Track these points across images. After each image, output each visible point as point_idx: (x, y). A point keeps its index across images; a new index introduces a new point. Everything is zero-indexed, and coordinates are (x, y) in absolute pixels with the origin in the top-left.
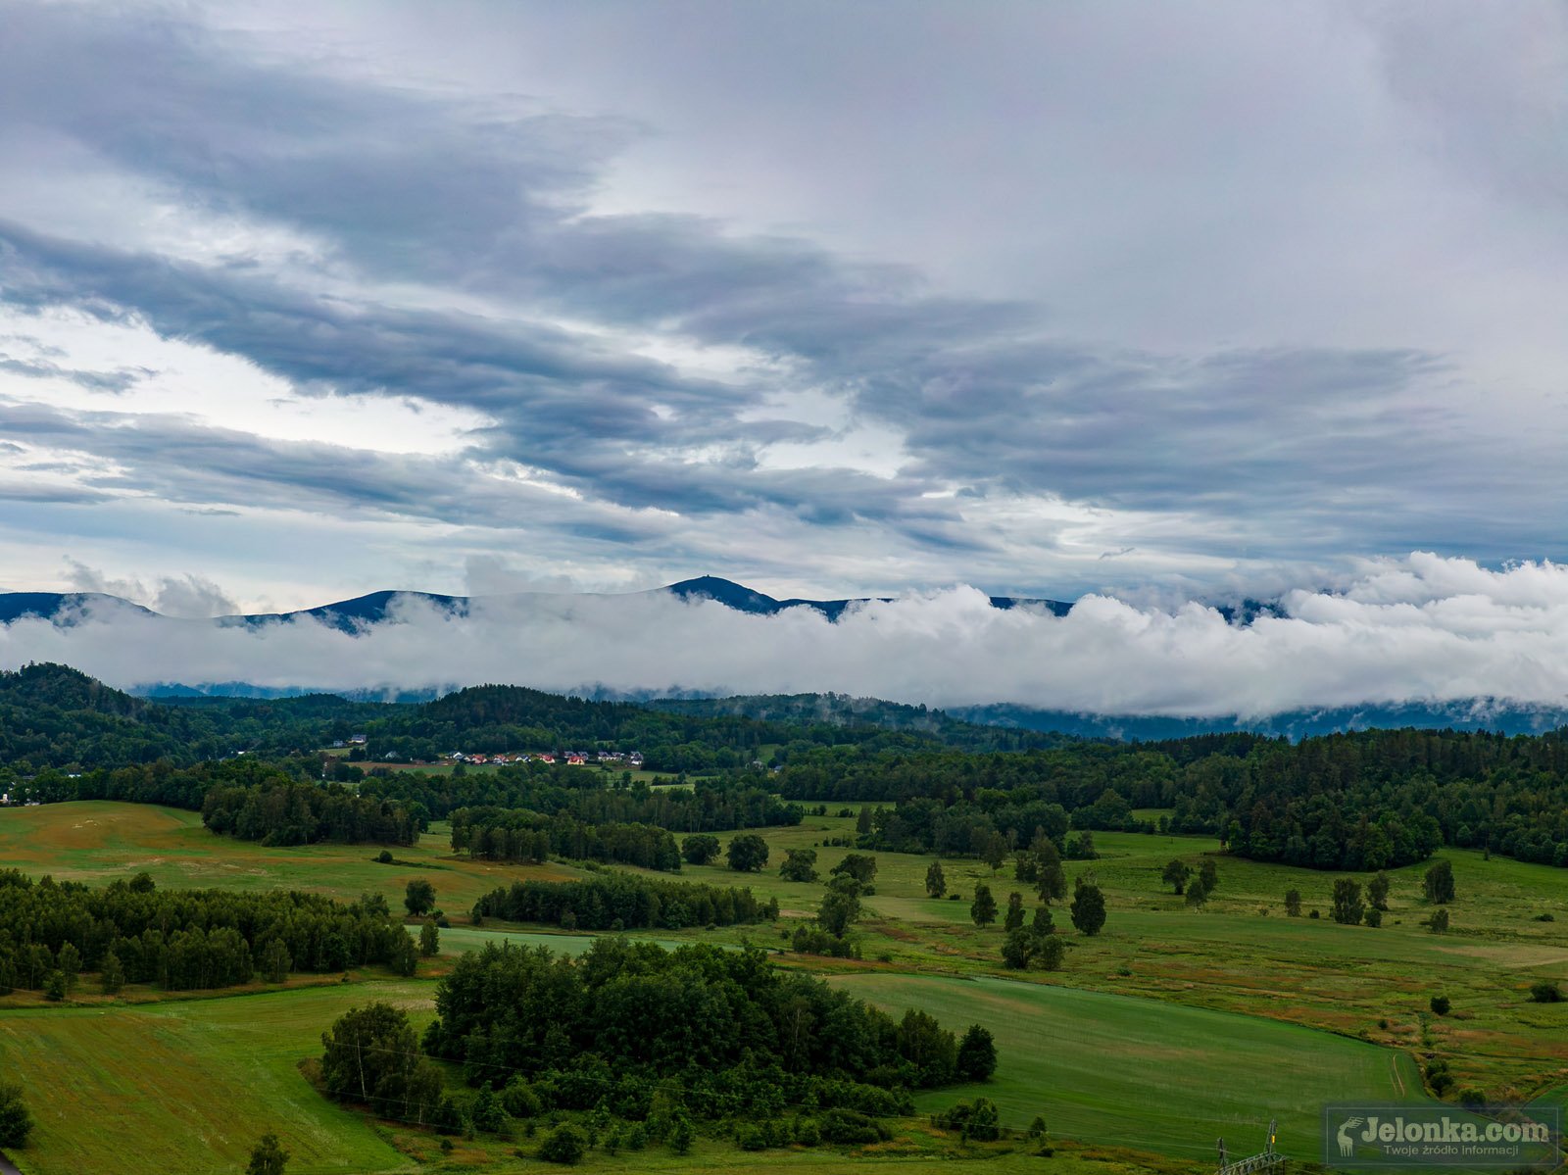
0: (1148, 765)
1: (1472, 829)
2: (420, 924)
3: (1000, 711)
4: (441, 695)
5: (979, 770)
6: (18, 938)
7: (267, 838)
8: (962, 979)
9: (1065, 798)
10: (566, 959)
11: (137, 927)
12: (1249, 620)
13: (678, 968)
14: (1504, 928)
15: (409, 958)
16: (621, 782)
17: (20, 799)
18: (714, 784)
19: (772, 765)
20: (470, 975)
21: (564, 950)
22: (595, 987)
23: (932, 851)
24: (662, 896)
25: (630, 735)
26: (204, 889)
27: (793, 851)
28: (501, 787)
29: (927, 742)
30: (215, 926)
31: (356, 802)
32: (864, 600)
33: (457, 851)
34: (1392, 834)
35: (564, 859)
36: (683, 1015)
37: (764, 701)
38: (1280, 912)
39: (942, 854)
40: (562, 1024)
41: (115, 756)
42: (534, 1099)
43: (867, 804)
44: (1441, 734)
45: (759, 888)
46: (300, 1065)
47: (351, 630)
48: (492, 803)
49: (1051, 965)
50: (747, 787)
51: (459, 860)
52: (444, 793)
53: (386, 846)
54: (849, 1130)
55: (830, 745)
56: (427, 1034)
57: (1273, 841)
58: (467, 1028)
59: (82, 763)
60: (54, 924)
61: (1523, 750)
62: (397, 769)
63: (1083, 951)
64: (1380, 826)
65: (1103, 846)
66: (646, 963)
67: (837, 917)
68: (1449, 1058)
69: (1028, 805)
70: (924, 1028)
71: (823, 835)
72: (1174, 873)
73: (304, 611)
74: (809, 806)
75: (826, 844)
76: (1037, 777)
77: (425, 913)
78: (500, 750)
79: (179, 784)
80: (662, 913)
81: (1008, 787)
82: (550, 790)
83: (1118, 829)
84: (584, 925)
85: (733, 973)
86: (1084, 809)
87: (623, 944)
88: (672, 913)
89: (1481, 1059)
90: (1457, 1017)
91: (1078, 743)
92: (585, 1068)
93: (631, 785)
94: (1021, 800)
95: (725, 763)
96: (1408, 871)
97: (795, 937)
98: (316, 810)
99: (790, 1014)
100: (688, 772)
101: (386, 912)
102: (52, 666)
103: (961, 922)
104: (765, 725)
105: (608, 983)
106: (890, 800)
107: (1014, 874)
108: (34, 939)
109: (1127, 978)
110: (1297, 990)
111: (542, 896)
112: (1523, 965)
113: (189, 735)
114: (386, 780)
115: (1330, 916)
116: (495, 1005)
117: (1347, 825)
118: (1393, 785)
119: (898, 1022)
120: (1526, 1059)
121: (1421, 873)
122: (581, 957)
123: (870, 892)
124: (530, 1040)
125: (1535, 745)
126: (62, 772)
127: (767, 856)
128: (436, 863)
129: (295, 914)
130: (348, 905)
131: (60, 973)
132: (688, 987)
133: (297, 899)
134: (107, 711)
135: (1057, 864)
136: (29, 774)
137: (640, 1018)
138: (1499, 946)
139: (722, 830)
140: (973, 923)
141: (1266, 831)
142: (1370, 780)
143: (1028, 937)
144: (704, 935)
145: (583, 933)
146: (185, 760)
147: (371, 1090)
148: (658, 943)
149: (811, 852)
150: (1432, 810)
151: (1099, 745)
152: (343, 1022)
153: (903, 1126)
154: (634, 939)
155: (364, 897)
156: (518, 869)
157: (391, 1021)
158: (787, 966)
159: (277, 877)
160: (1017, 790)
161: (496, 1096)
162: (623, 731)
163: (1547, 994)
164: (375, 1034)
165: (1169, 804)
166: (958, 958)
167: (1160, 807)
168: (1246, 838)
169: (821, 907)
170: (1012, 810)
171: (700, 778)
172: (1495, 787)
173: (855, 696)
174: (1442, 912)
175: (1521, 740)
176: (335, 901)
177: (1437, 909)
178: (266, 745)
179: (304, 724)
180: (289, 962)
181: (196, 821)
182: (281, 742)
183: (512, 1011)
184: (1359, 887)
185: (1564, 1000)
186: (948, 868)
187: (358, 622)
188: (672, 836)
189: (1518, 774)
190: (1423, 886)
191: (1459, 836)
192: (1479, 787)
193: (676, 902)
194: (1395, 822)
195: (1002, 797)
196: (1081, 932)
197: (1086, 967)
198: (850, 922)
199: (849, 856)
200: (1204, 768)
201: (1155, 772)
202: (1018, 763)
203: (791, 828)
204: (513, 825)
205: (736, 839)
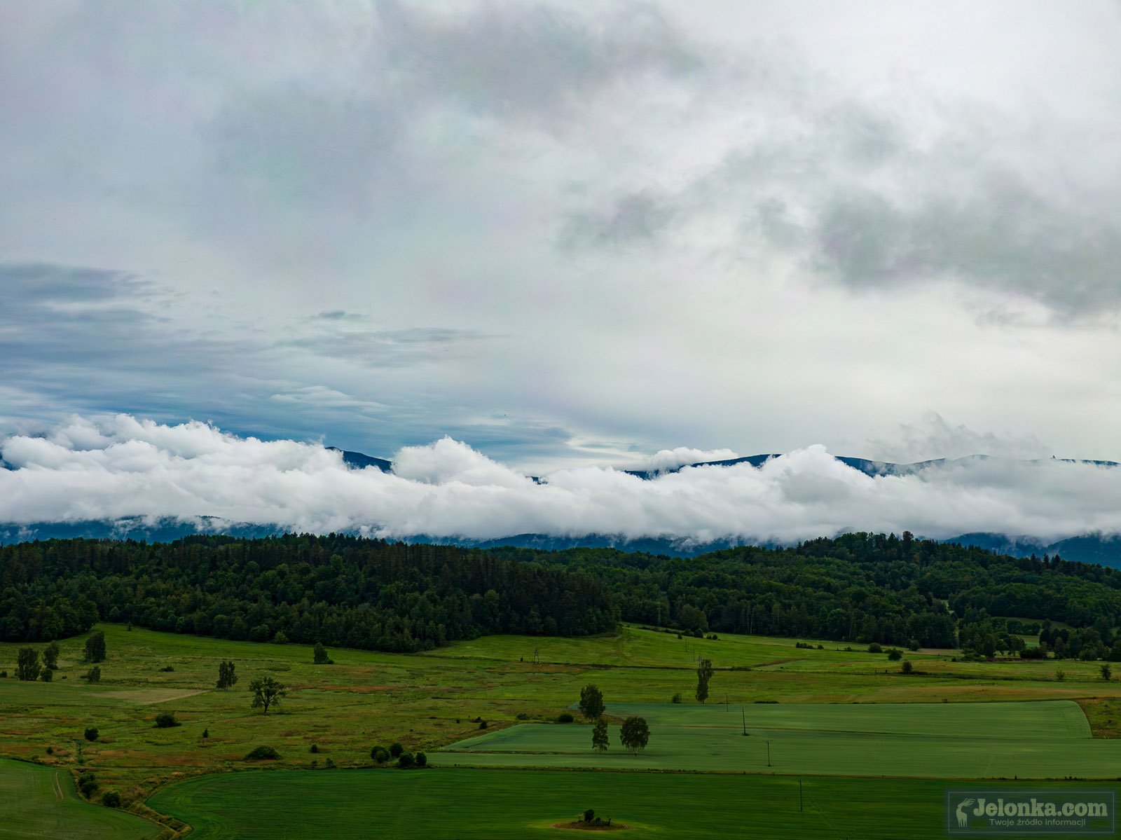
1: (119, 608)
14: (140, 677)
34: (63, 614)
44: (101, 543)
61: (158, 553)
64: (55, 609)
68: (97, 771)
89: (118, 770)
90: (103, 742)
96: (74, 640)
112: (151, 702)
115: (16, 675)
117: (30, 609)
118: (65, 579)
120: (149, 767)
121: (81, 642)
125: (166, 549)
138: (136, 690)
142: (49, 576)
150: (93, 597)
163: (166, 722)
172: (137, 579)
174: (96, 668)
175: (156, 547)
177: (92, 666)
184: (36, 654)
185: (179, 725)
189: (154, 570)
190: (84, 651)
191: (111, 614)
192: (126, 579)
194: (66, 606)
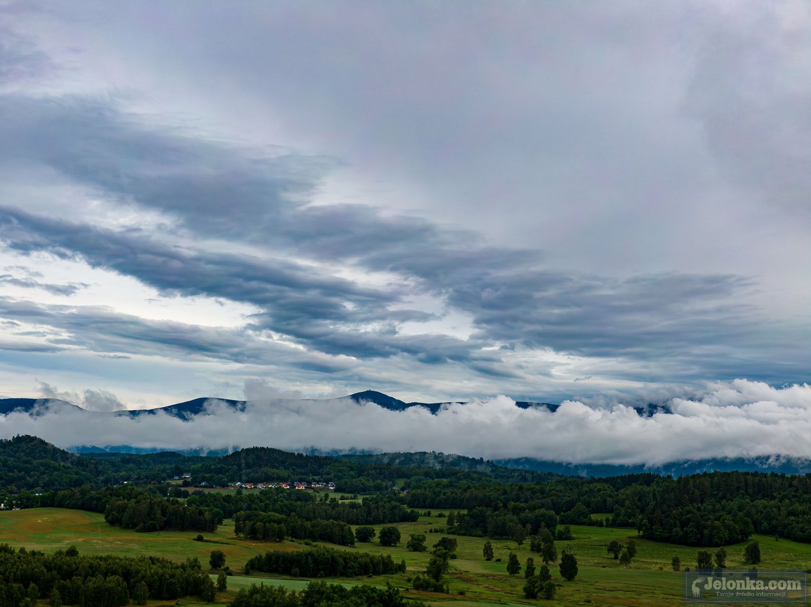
0: (599, 490)
1: (769, 524)
2: (217, 574)
3: (522, 460)
4: (230, 452)
5: (511, 492)
6: (7, 580)
7: (138, 528)
8: (503, 604)
9: (556, 508)
10: (294, 593)
11: (68, 574)
12: (651, 414)
13: (353, 598)
15: (211, 592)
16: (323, 498)
17: (10, 507)
18: (372, 499)
19: (403, 489)
20: (242, 602)
21: (293, 588)
23: (486, 536)
24: (345, 559)
25: (329, 474)
26: (104, 555)
27: (414, 535)
28: (261, 501)
29: (483, 478)
30: (109, 574)
31: (184, 509)
32: (449, 403)
33: (237, 534)
34: (727, 527)
35: (293, 539)
37: (397, 455)
38: (669, 568)
39: (492, 537)
41: (59, 483)
43: (452, 510)
44: (752, 475)
45: (396, 555)
47: (184, 418)
48: (256, 509)
49: (549, 597)
50: (390, 501)
51: (238, 540)
52: (231, 504)
53: (200, 532)
55: (433, 479)
57: (665, 531)
59: (43, 487)
60: (26, 573)
61: (795, 482)
62: (206, 491)
63: (567, 589)
64: (721, 523)
65: (576, 533)
66: (336, 595)
67: (437, 570)
69: (537, 511)
71: (429, 527)
72: (613, 547)
73: (160, 408)
74: (422, 511)
75: (431, 531)
76: (541, 496)
77: (220, 568)
78: (261, 481)
79: (92, 499)
80: (345, 567)
81: (526, 501)
82: (286, 502)
83: (583, 524)
84: (303, 574)
85: (382, 601)
86: (566, 514)
87: (323, 585)
88: (350, 568)
91: (562, 479)
93: (329, 500)
94: (533, 508)
95: (378, 488)
96: (736, 547)
97: (414, 581)
98: (164, 513)
100: (359, 493)
101: (199, 567)
102: (28, 437)
103: (502, 573)
104: (399, 469)
106: (464, 508)
107: (529, 548)
108: (15, 581)
109: (589, 603)
111: (281, 559)
113: (98, 473)
114: (201, 497)
115: (696, 570)
117: (703, 522)
118: (727, 501)
121: (743, 548)
122: (302, 592)
123: (454, 557)
125: (801, 480)
126: (33, 493)
127: (400, 538)
128: (227, 541)
129: (152, 568)
130: (179, 564)
131: (29, 599)
133: (153, 560)
134: (56, 460)
135: (552, 543)
136: (15, 493)
139: (376, 524)
140: (508, 574)
141: (662, 525)
142: (716, 498)
143: (537, 582)
144: (366, 580)
145: (303, 579)
146: (96, 486)
148: (342, 584)
149: (423, 536)
150: (748, 515)
151: (574, 479)
154: (330, 582)
155: (188, 559)
156: (268, 544)
158: (410, 597)
159: (143, 548)
160: (531, 503)
162: (325, 471)
165: (610, 511)
166: (500, 592)
167: (606, 512)
168: (651, 529)
169: (428, 565)
170: (527, 514)
171: (365, 496)
172: (781, 502)
173: (446, 453)
174: (754, 568)
175: (793, 478)
176: (173, 562)
177: (751, 567)
178: (139, 478)
179: (159, 467)
180: (148, 594)
181: (101, 518)
182: (147, 477)
184: (710, 555)
186: (495, 544)
187: (187, 414)
188: (350, 527)
189: (793, 496)
190: (744, 555)
191: (762, 528)
192: (772, 502)
193: (352, 562)
194: (729, 521)
195: (523, 507)
196: (565, 579)
197: (568, 597)
198: (444, 573)
199: (443, 538)
200: (628, 492)
201: (603, 494)
202: (531, 489)
203: (413, 523)
204: (267, 521)
205: (384, 529)
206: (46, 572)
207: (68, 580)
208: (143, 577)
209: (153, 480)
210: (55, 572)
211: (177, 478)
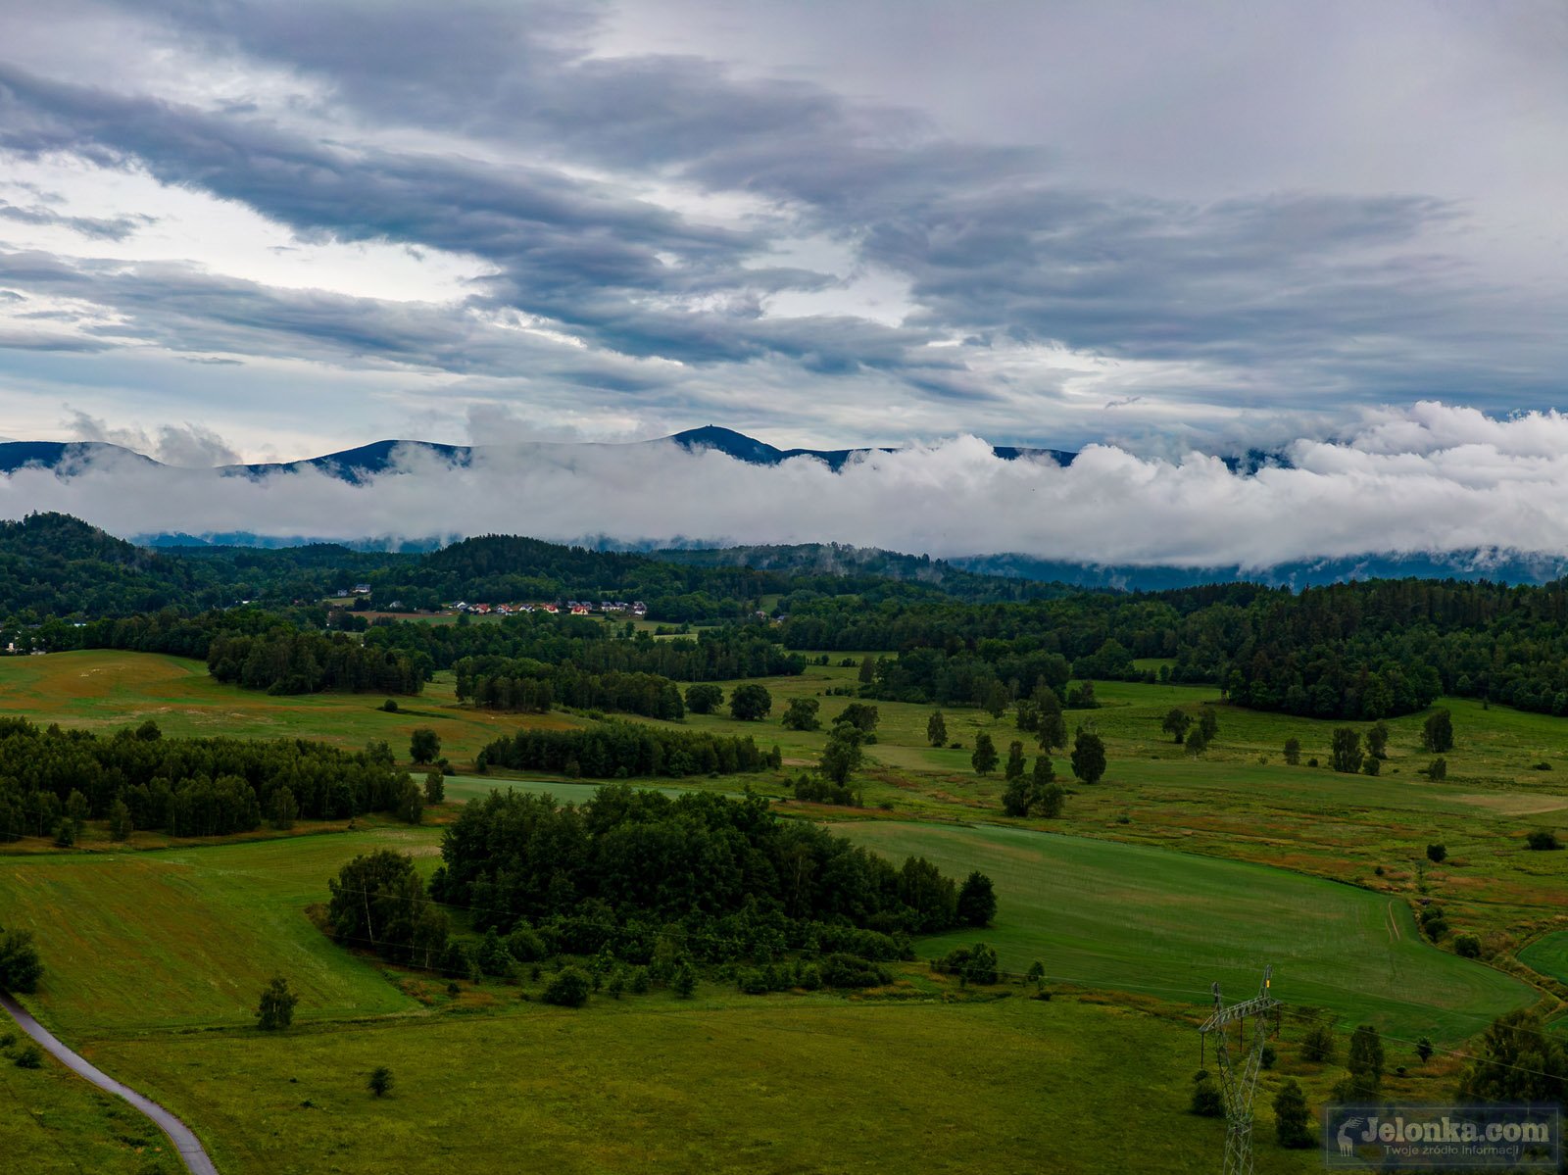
0: (1150, 615)
1: (1471, 678)
2: (424, 772)
3: (1004, 560)
4: (444, 544)
5: (982, 620)
6: (26, 786)
7: (273, 687)
8: (962, 826)
9: (1067, 648)
10: (570, 807)
11: (144, 773)
12: (1253, 470)
13: (681, 816)
14: (1502, 776)
15: (415, 804)
16: (624, 631)
17: (26, 648)
18: (717, 634)
19: (775, 614)
20: (475, 822)
21: (567, 799)
22: (599, 833)
23: (934, 700)
24: (666, 745)
25: (633, 585)
26: (210, 738)
27: (796, 700)
28: (505, 637)
29: (929, 593)
30: (221, 773)
31: (360, 651)
32: (866, 450)
33: (461, 699)
34: (1392, 684)
35: (569, 708)
36: (686, 861)
37: (766, 551)
38: (1279, 760)
39: (945, 704)
40: (566, 870)
41: (120, 605)
42: (539, 943)
43: (868, 654)
44: (1443, 584)
45: (762, 736)
46: (308, 910)
47: (352, 479)
48: (496, 653)
49: (1050, 813)
50: (750, 637)
51: (462, 709)
52: (448, 643)
53: (390, 695)
54: (849, 974)
55: (833, 596)
56: (433, 881)
57: (1274, 690)
58: (473, 874)
59: (87, 612)
60: (61, 772)
61: (1525, 600)
62: (401, 619)
63: (1083, 799)
64: (1380, 676)
65: (1103, 694)
66: (649, 811)
67: (839, 765)
68: (1444, 905)
69: (1030, 655)
70: (925, 875)
71: (827, 684)
72: (1174, 722)
73: (307, 461)
74: (812, 656)
75: (828, 693)
76: (1038, 626)
77: (430, 761)
78: (505, 600)
79: (183, 633)
80: (666, 761)
81: (1011, 637)
82: (554, 640)
83: (1118, 678)
84: (588, 773)
85: (736, 821)
86: (1086, 659)
87: (626, 792)
88: (676, 761)
89: (1476, 906)
90: (1452, 864)
91: (1081, 593)
92: (589, 913)
93: (635, 635)
94: (1025, 649)
95: (728, 613)
96: (1408, 720)
97: (797, 786)
98: (320, 661)
99: (793, 860)
100: (691, 622)
101: (391, 760)
102: (56, 515)
103: (962, 771)
104: (767, 576)
105: (612, 830)
106: (892, 650)
107: (1014, 723)
108: (43, 786)
109: (1127, 825)
110: (1295, 837)
111: (546, 745)
112: (1519, 813)
113: (193, 585)
114: (391, 629)
115: (1329, 764)
116: (500, 852)
117: (1347, 674)
118: (1394, 635)
119: (898, 868)
120: (1521, 906)
121: (1419, 722)
122: (585, 805)
123: (872, 741)
124: (535, 886)
125: (1536, 595)
126: (69, 622)
127: (770, 706)
128: (441, 711)
129: (301, 762)
130: (354, 754)
131: (68, 820)
132: (691, 834)
133: (303, 747)
134: (111, 560)
135: (1058, 713)
136: (34, 623)
137: (644, 865)
138: (1497, 794)
139: (724, 680)
140: (974, 771)
141: (1267, 680)
142: (1371, 630)
143: (1028, 785)
144: (707, 783)
145: (588, 781)
146: (189, 609)
147: (378, 934)
148: (662, 791)
149: (814, 701)
150: (1433, 660)
151: (1102, 595)
152: (349, 869)
153: (903, 970)
154: (638, 787)
155: (370, 745)
156: (520, 717)
157: (398, 866)
158: (789, 814)
159: (283, 726)
160: (1018, 639)
161: (502, 940)
162: (626, 581)
163: (1543, 842)
164: (382, 880)
165: (1170, 654)
166: (959, 806)
167: (1161, 657)
168: (1247, 687)
169: (823, 755)
170: (1013, 660)
171: (703, 628)
172: (1496, 636)
173: (858, 546)
174: (1440, 760)
175: (1522, 590)
176: (340, 751)
177: (1435, 757)
178: (270, 594)
179: (309, 573)
180: (296, 810)
181: (202, 670)
182: (285, 591)
183: (516, 857)
184: (1356, 737)
185: (1562, 848)
186: (950, 717)
187: (360, 471)
188: (675, 686)
189: (1520, 624)
190: (1422, 735)
191: (1458, 685)
192: (1480, 637)
193: (679, 751)
194: (1395, 672)
195: (1004, 647)
196: (1081, 781)
197: (1086, 814)
198: (852, 770)
199: (852, 705)
200: (1206, 618)
201: (1157, 622)
202: (1020, 613)
203: (793, 678)
204: (517, 674)
205: (739, 689)
206: (100, 771)
207: (143, 784)
208: (286, 779)
209: (298, 598)
210: (118, 770)
211: (343, 593)
